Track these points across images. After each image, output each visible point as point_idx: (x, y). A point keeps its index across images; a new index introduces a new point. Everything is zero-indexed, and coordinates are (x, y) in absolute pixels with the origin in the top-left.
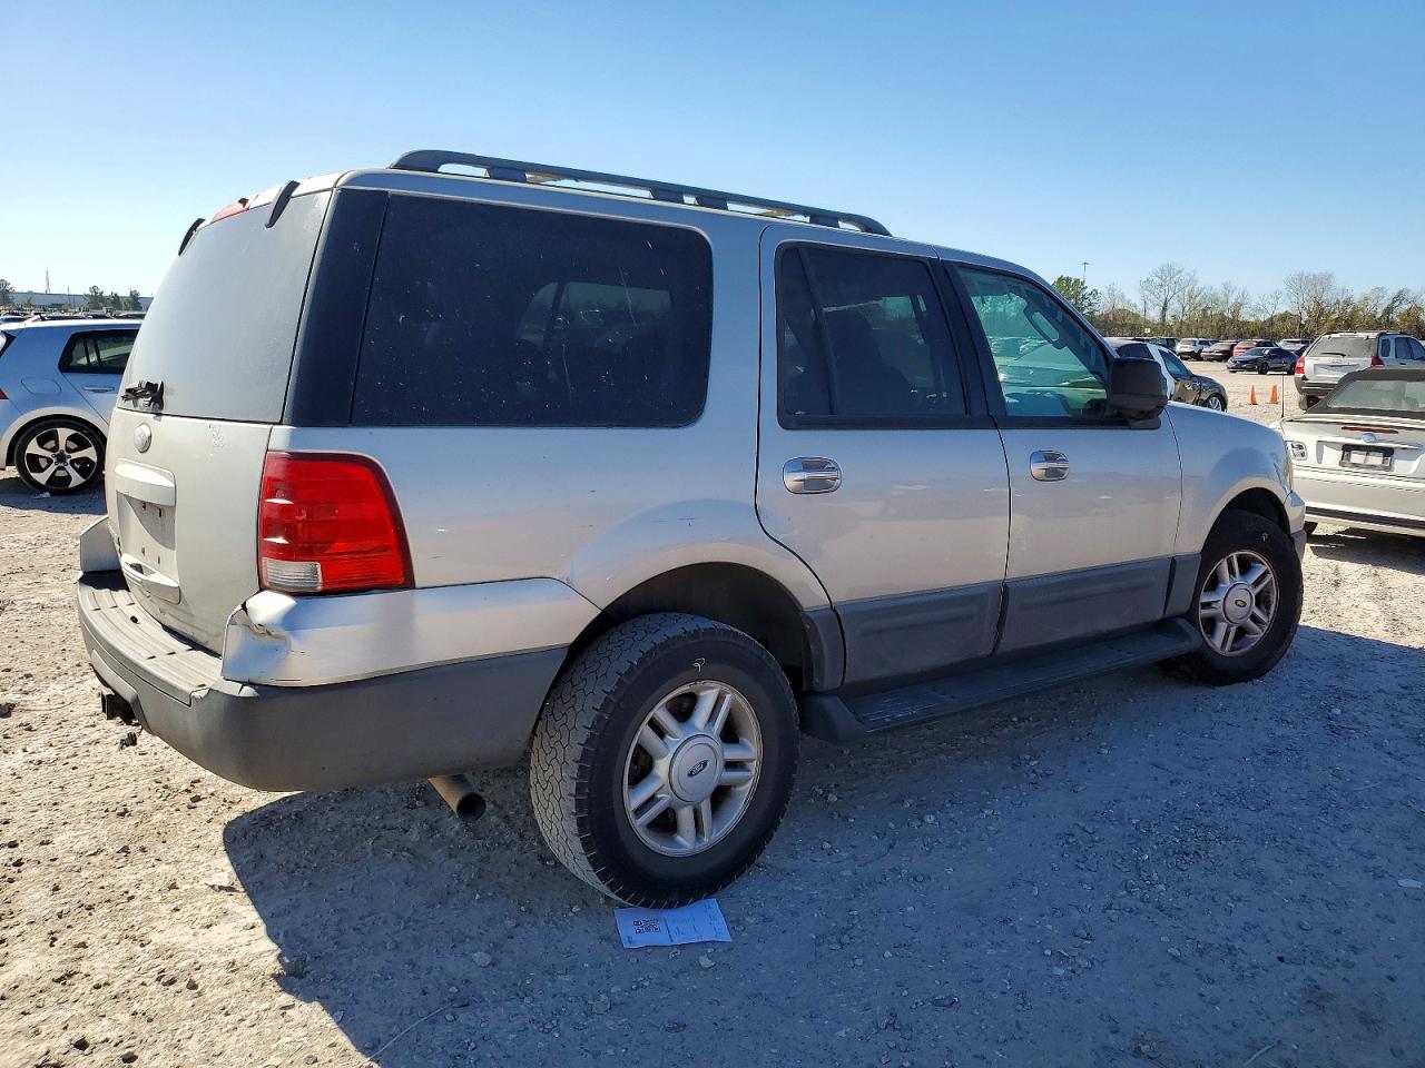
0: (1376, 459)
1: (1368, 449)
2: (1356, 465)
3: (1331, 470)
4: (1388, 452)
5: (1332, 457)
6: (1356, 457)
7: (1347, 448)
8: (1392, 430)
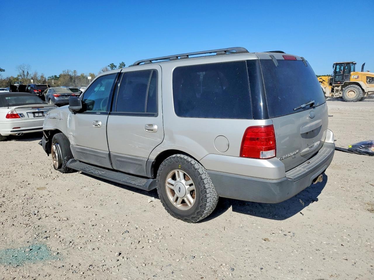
0: (41, 115)
1: (38, 112)
2: (37, 117)
3: (31, 119)
4: (42, 112)
5: (31, 115)
6: (36, 115)
7: (34, 113)
8: (43, 107)
